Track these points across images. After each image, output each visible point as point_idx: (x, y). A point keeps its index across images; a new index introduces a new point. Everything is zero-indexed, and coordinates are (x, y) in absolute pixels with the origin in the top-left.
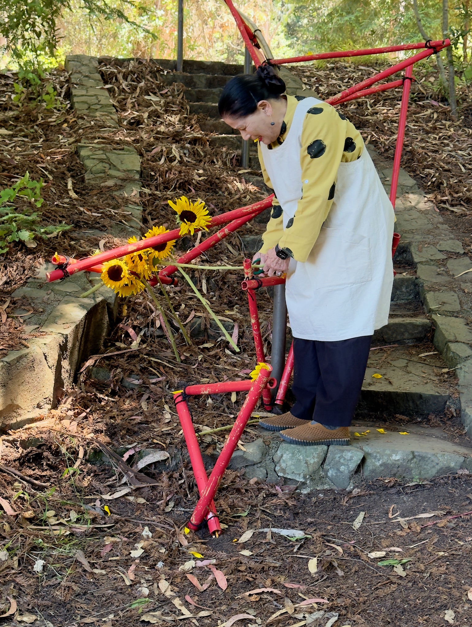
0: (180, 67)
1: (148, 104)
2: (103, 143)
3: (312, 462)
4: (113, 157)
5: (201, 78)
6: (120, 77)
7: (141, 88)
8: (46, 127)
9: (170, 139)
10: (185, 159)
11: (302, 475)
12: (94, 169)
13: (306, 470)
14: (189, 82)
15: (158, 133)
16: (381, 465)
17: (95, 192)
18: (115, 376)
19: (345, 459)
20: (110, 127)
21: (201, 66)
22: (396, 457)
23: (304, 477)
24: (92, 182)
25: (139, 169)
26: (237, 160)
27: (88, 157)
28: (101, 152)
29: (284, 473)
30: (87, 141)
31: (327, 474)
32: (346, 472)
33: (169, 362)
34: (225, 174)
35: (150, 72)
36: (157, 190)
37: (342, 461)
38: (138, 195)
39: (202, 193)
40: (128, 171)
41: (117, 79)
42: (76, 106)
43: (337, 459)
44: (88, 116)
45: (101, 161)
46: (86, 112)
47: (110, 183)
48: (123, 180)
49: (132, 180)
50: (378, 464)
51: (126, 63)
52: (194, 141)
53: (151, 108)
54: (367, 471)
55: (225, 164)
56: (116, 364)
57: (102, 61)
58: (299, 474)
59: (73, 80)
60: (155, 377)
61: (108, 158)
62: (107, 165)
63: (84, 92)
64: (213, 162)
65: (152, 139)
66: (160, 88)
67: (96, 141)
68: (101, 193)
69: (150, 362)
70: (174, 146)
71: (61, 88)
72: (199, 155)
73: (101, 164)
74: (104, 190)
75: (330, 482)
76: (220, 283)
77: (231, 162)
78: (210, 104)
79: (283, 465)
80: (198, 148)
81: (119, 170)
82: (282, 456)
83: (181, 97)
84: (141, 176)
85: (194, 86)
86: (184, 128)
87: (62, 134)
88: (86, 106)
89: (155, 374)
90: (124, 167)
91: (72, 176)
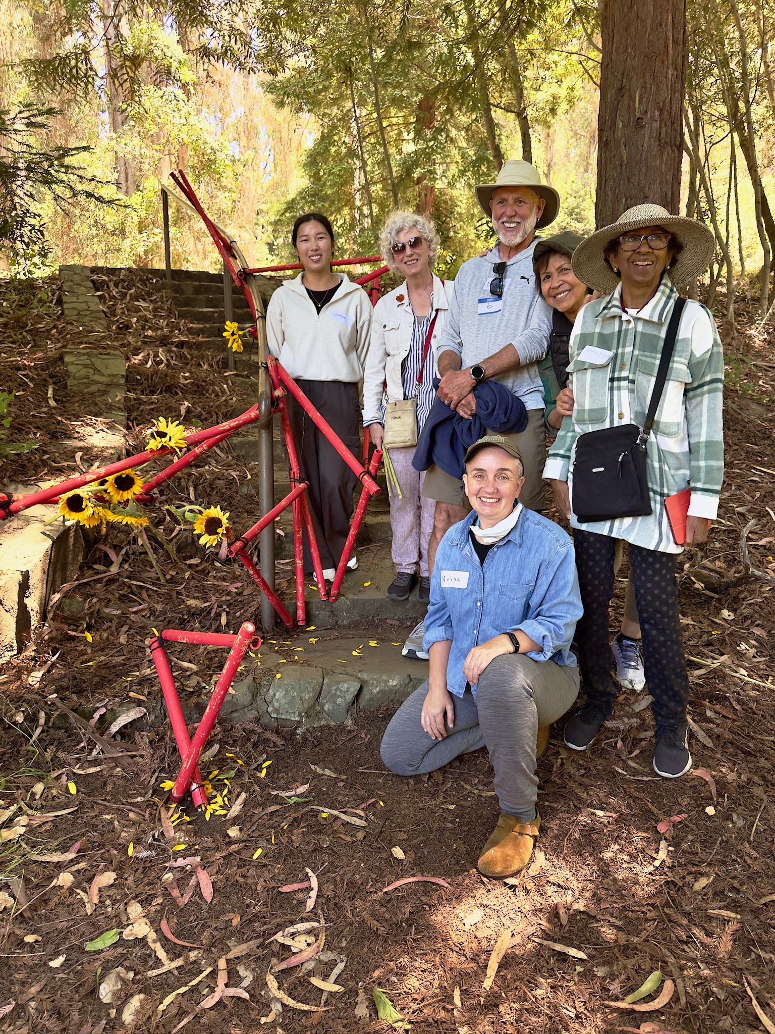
0: (168, 275)
1: (138, 310)
2: (89, 348)
3: (307, 697)
4: (97, 362)
5: (188, 287)
6: (111, 284)
7: (131, 295)
8: (35, 333)
9: (158, 343)
10: (173, 362)
11: (297, 713)
12: (77, 375)
13: (301, 707)
14: (177, 290)
15: (146, 337)
16: (378, 693)
17: (77, 399)
18: (90, 608)
19: (341, 691)
20: (98, 332)
21: (188, 275)
22: (393, 683)
23: (300, 715)
24: (75, 389)
25: (124, 373)
26: (223, 362)
27: (72, 363)
28: (86, 357)
29: (278, 714)
30: (72, 347)
31: (323, 709)
32: (343, 704)
33: (154, 584)
34: (212, 376)
35: (140, 280)
36: (143, 394)
37: (338, 693)
38: (123, 401)
39: (189, 396)
40: (114, 375)
41: (108, 287)
42: (66, 312)
43: (333, 692)
44: (77, 322)
45: (86, 366)
46: (75, 318)
47: (94, 388)
48: (108, 385)
49: (118, 385)
50: (375, 691)
51: (117, 272)
52: (181, 344)
53: (141, 314)
54: (363, 702)
55: (211, 366)
56: (92, 593)
57: (95, 270)
58: (294, 713)
59: (65, 288)
60: (136, 604)
61: (93, 364)
62: (91, 371)
63: (74, 299)
64: (200, 365)
65: (139, 343)
66: (149, 294)
67: (82, 346)
68: (83, 399)
69: (130, 587)
70: (160, 350)
71: (53, 295)
72: (186, 358)
73: (85, 370)
74: (86, 396)
75: (327, 717)
76: (208, 490)
77: (218, 365)
78: (196, 309)
79: (276, 705)
80: (185, 351)
81: (103, 375)
82: (275, 695)
83: (169, 303)
84: (127, 380)
85: (182, 293)
86: (172, 332)
87: (50, 339)
88: (76, 312)
89: (136, 601)
90: (109, 372)
91: (55, 383)
